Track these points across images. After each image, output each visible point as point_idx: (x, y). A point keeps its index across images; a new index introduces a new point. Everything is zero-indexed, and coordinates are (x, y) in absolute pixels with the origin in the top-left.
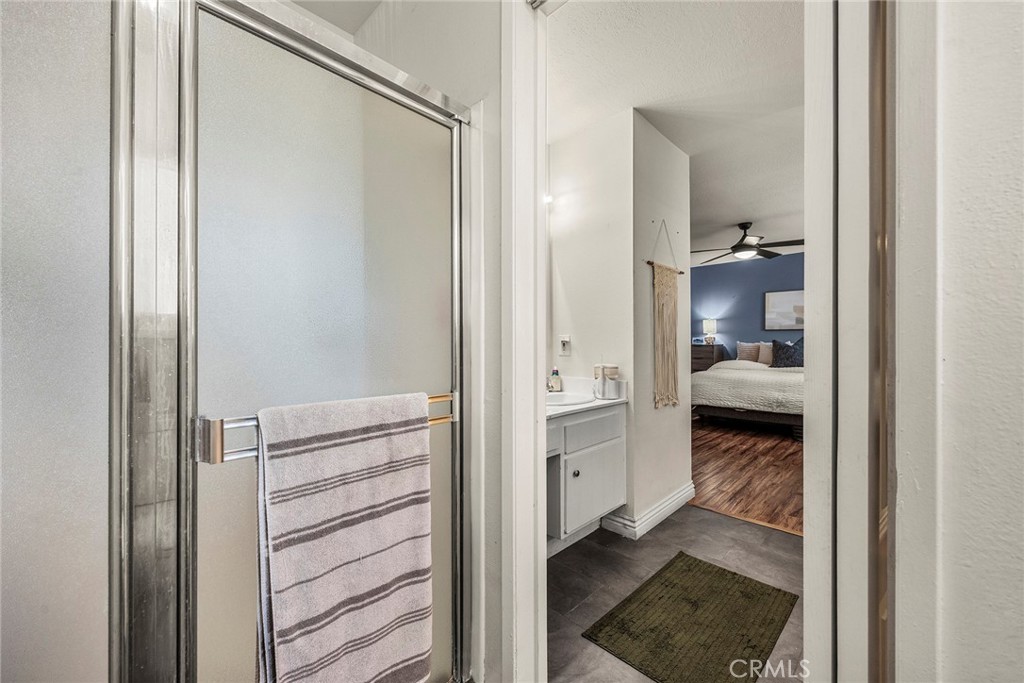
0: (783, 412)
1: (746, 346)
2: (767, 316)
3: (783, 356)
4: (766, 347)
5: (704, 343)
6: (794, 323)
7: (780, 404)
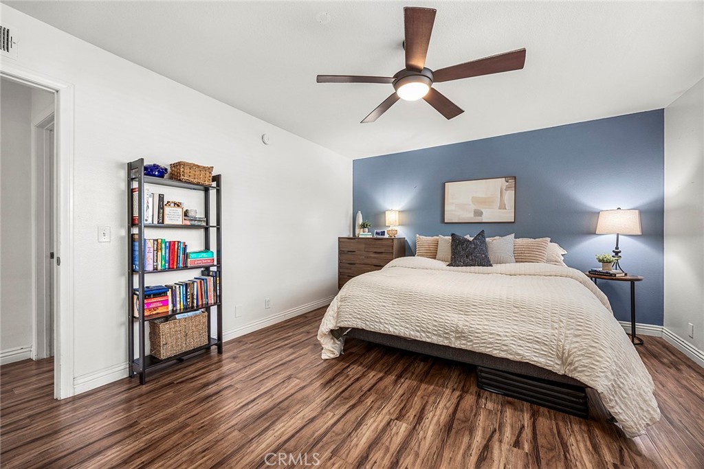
0: (463, 347)
1: (425, 240)
2: (447, 208)
3: (462, 253)
4: (445, 241)
5: (386, 236)
6: (472, 215)
7: (461, 335)
